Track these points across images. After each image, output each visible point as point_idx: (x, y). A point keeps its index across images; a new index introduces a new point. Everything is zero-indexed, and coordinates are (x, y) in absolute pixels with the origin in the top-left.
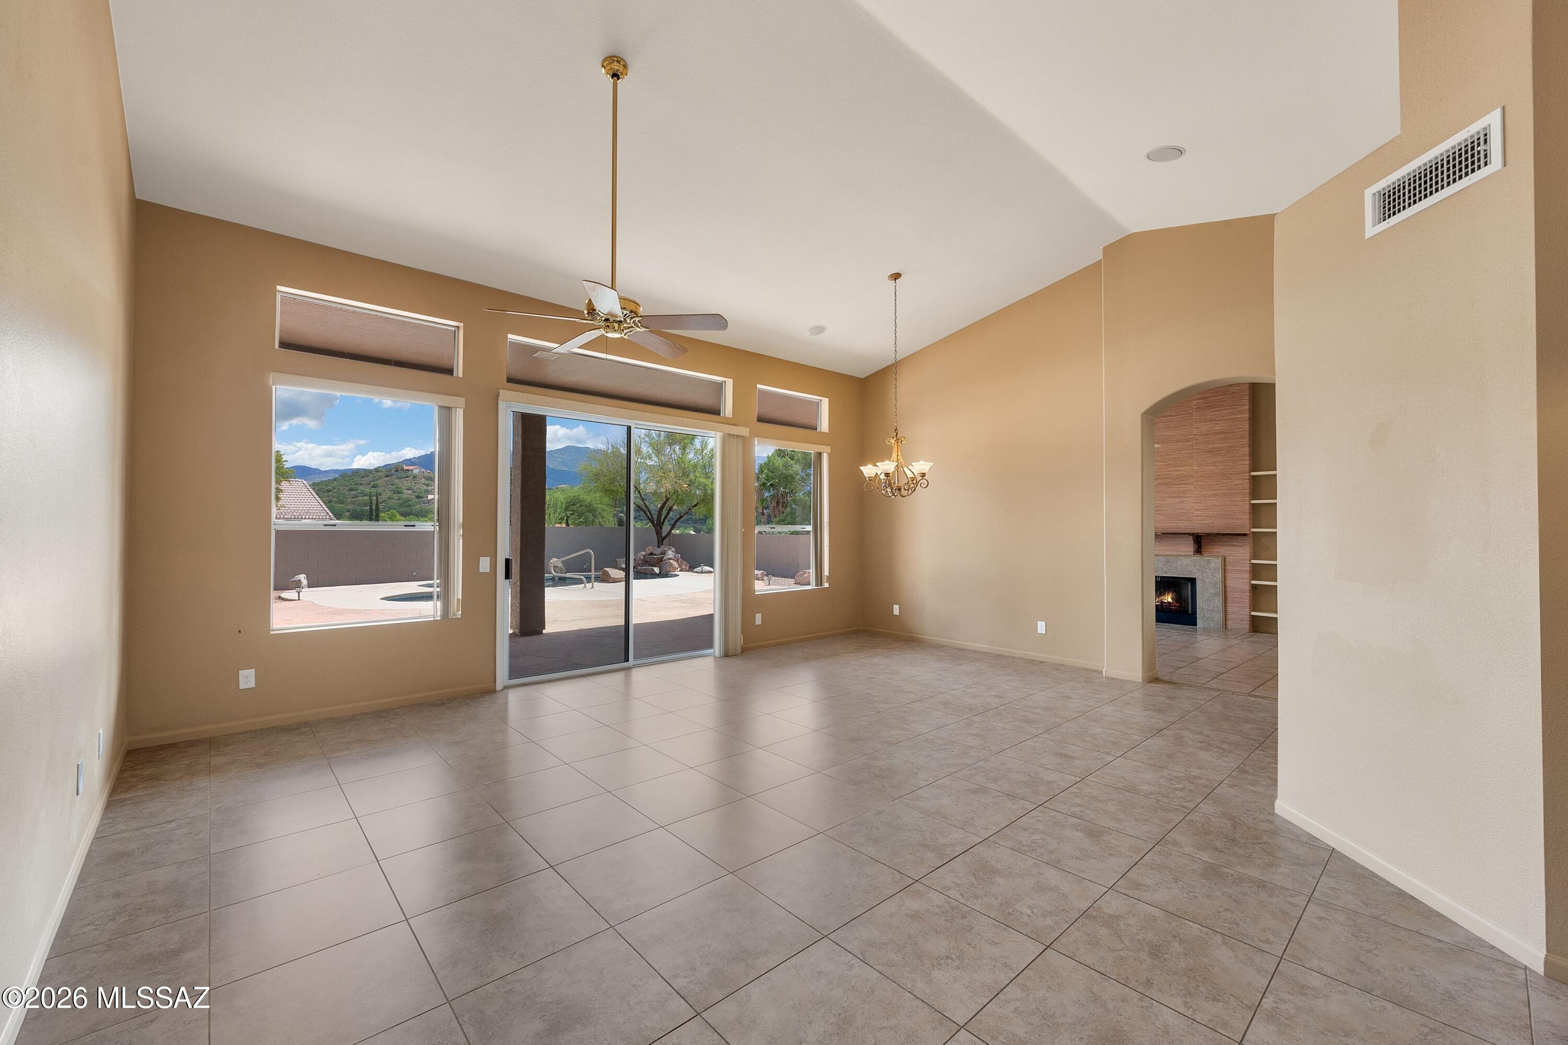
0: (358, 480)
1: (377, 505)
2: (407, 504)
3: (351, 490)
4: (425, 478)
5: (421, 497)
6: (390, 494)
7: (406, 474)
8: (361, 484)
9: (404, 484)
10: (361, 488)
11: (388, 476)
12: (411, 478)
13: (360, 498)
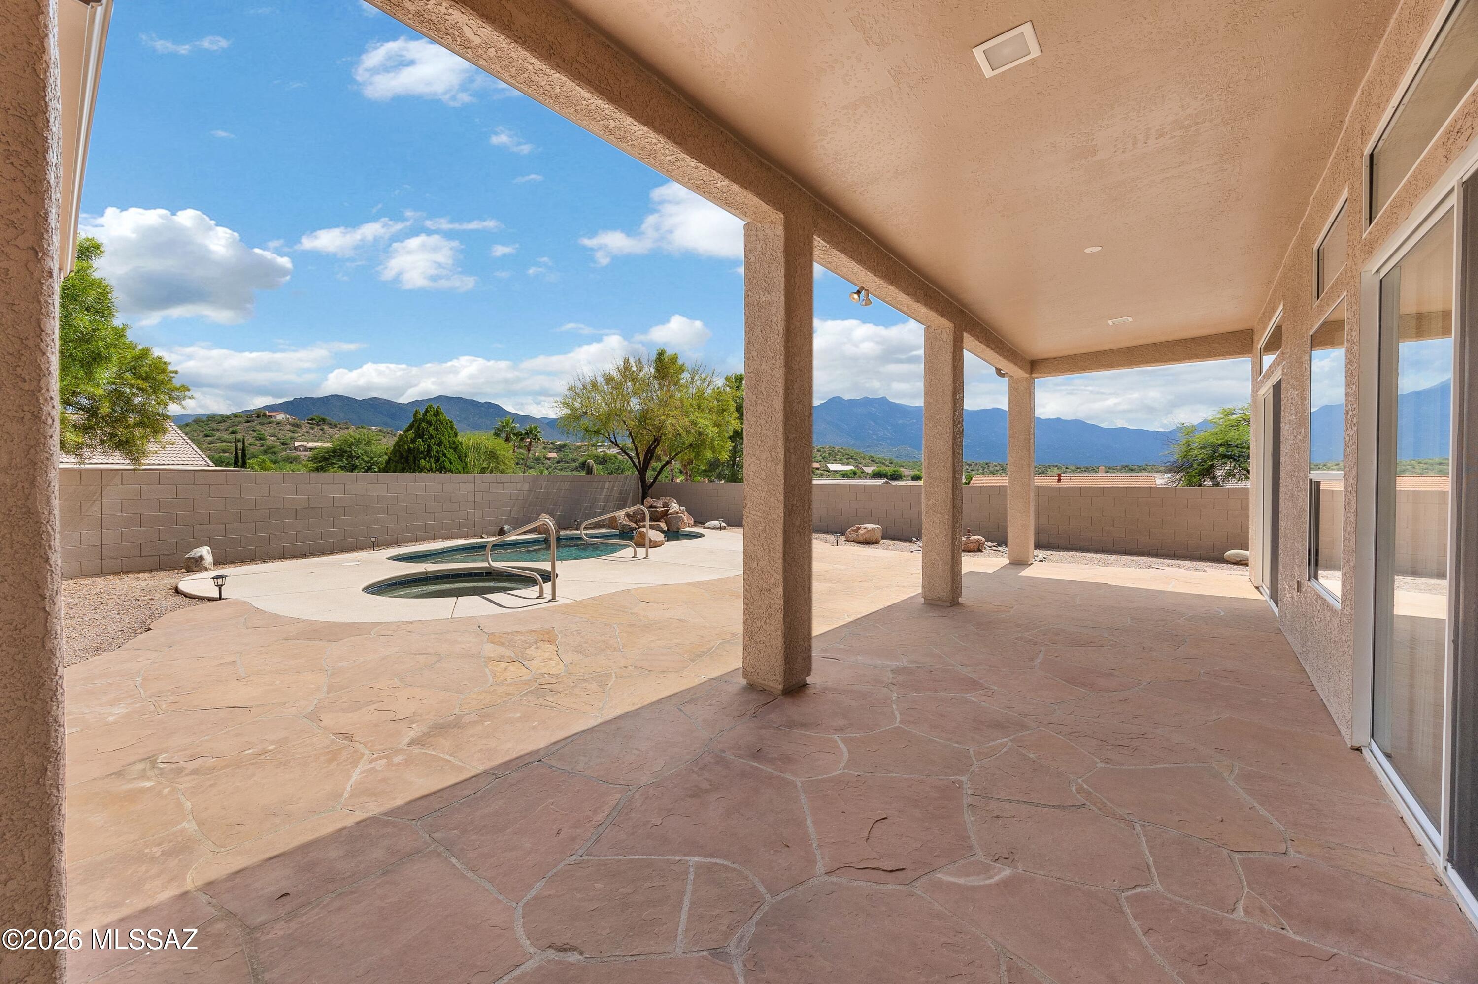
0: (214, 425)
1: (243, 450)
2: (272, 451)
3: (206, 436)
4: (290, 424)
5: (287, 444)
6: (251, 440)
7: (268, 420)
8: (218, 430)
9: (266, 430)
10: (218, 434)
11: (248, 422)
12: (274, 424)
13: (217, 445)
